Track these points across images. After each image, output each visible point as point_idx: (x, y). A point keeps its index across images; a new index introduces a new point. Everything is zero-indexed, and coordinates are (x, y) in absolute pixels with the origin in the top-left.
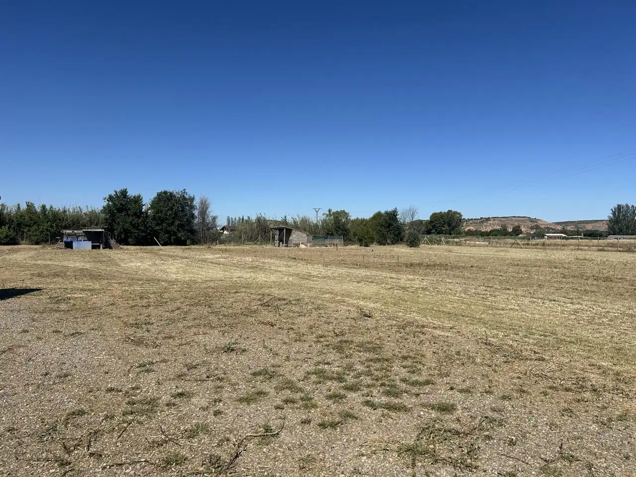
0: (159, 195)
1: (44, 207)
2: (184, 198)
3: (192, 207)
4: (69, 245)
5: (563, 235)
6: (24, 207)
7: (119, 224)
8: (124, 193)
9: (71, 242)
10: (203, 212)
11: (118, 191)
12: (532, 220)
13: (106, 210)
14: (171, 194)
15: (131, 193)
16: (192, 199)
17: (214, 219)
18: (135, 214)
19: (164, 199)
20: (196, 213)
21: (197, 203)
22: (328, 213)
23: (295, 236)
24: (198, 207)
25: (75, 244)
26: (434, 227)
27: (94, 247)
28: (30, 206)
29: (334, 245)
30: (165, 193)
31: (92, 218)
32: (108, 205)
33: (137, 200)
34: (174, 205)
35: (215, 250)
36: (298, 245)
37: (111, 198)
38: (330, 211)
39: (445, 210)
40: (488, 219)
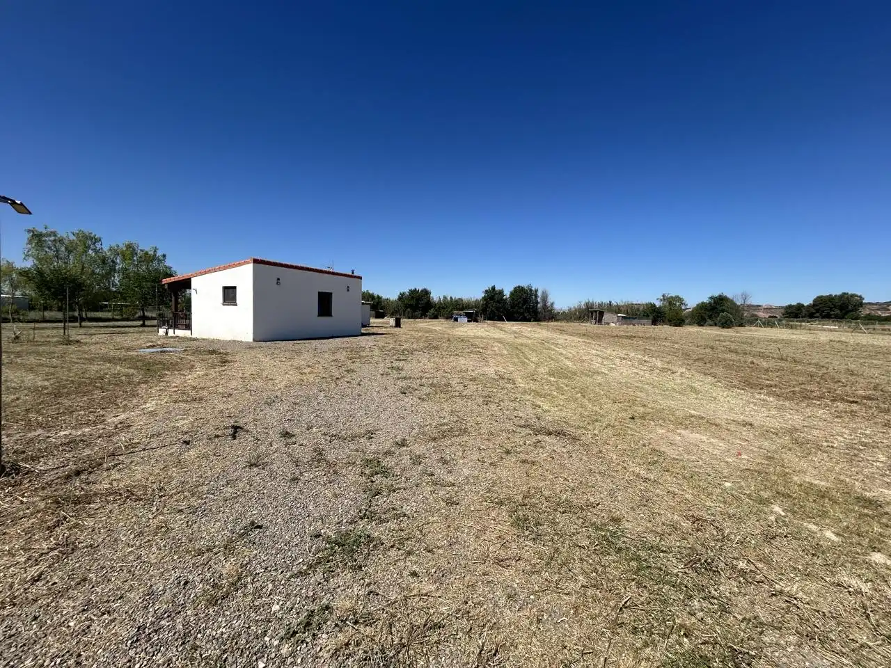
0: (515, 288)
2: (531, 290)
3: (536, 296)
4: (456, 320)
6: (442, 298)
7: (489, 308)
8: (493, 288)
9: (457, 318)
10: (545, 299)
11: (490, 287)
13: (484, 299)
14: (522, 288)
15: (498, 288)
16: (536, 291)
17: (552, 304)
18: (498, 302)
19: (519, 291)
20: (539, 300)
21: (539, 294)
22: (662, 298)
23: (606, 317)
24: (540, 296)
25: (459, 319)
26: (818, 310)
27: (469, 321)
29: (641, 324)
30: (519, 287)
31: (476, 304)
32: (485, 296)
33: (501, 292)
34: (523, 295)
35: (543, 325)
36: (608, 324)
37: (486, 292)
38: (664, 296)
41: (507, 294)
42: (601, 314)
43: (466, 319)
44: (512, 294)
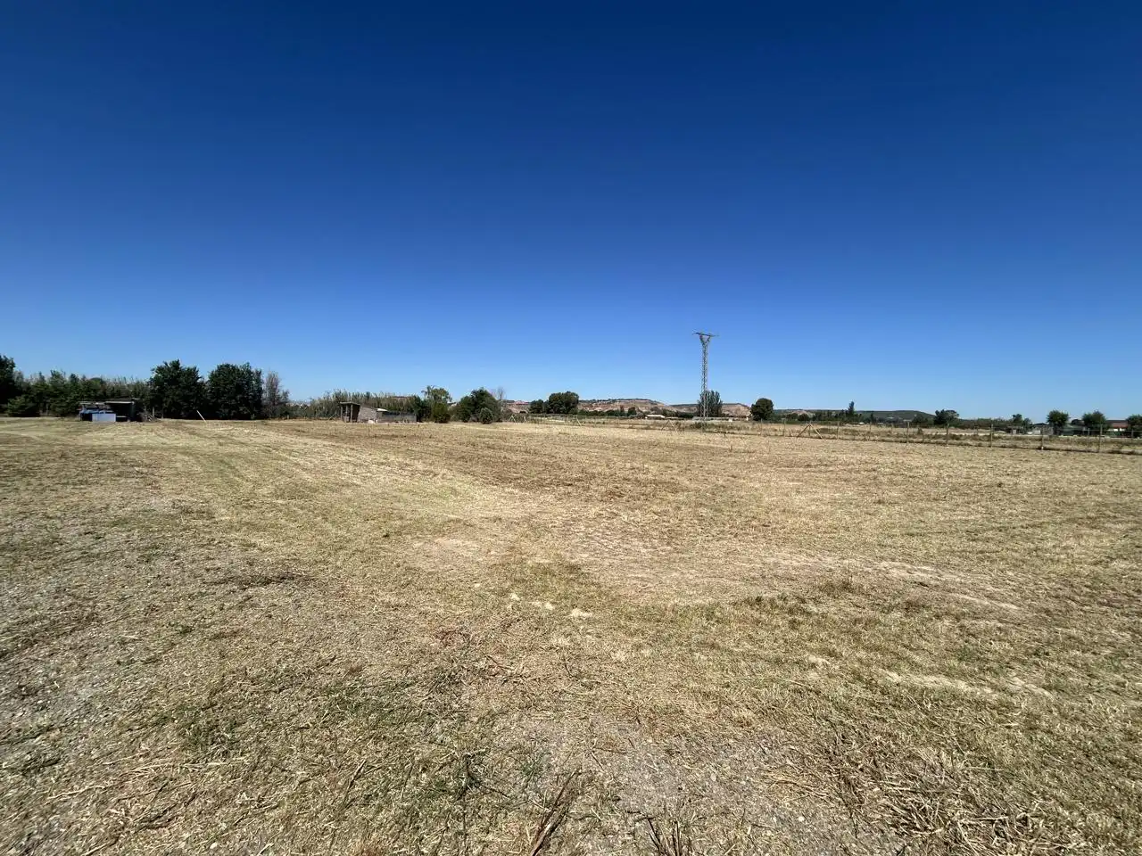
0: (221, 368)
1: (73, 377)
2: (249, 372)
3: (259, 381)
4: (88, 418)
5: (662, 417)
7: (168, 397)
8: (176, 365)
9: (90, 415)
10: (273, 385)
11: (168, 362)
12: (652, 403)
13: (156, 381)
14: (233, 368)
15: (185, 365)
16: (259, 374)
17: (285, 394)
19: (227, 373)
20: (264, 387)
21: (264, 378)
22: (427, 390)
23: (363, 413)
24: (265, 382)
25: (94, 417)
26: (552, 406)
27: (119, 420)
28: (56, 375)
29: (405, 421)
30: (228, 366)
32: (156, 377)
33: (192, 373)
34: (235, 379)
36: (366, 421)
37: (160, 370)
38: (428, 388)
39: (564, 391)
40: (614, 401)
41: (204, 375)
42: (357, 408)
43: (113, 417)
44: (213, 376)
